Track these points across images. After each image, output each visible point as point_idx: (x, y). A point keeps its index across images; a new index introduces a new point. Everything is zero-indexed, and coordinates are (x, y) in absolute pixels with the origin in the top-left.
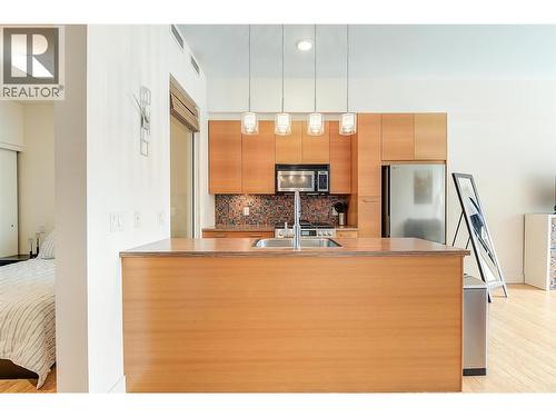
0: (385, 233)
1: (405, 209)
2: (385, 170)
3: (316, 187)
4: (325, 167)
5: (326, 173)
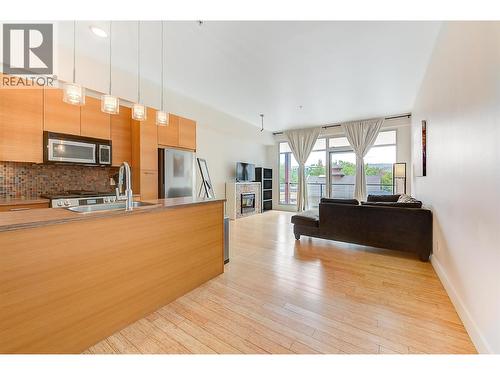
2: (160, 151)
3: (97, 159)
4: (107, 142)
5: (109, 147)
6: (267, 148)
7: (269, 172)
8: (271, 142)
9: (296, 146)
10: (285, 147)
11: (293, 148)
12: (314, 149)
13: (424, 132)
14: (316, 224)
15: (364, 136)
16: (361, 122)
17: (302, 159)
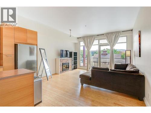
0: (16, 67)
1: (24, 57)
2: (16, 46)
6: (75, 44)
7: (76, 54)
8: (76, 41)
9: (86, 43)
10: (82, 44)
11: (85, 43)
12: (93, 44)
13: (140, 36)
14: (90, 79)
15: (113, 39)
16: (112, 33)
17: (89, 48)
